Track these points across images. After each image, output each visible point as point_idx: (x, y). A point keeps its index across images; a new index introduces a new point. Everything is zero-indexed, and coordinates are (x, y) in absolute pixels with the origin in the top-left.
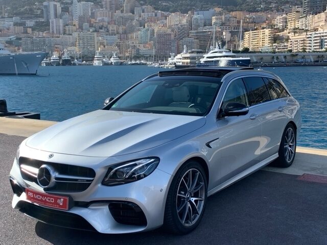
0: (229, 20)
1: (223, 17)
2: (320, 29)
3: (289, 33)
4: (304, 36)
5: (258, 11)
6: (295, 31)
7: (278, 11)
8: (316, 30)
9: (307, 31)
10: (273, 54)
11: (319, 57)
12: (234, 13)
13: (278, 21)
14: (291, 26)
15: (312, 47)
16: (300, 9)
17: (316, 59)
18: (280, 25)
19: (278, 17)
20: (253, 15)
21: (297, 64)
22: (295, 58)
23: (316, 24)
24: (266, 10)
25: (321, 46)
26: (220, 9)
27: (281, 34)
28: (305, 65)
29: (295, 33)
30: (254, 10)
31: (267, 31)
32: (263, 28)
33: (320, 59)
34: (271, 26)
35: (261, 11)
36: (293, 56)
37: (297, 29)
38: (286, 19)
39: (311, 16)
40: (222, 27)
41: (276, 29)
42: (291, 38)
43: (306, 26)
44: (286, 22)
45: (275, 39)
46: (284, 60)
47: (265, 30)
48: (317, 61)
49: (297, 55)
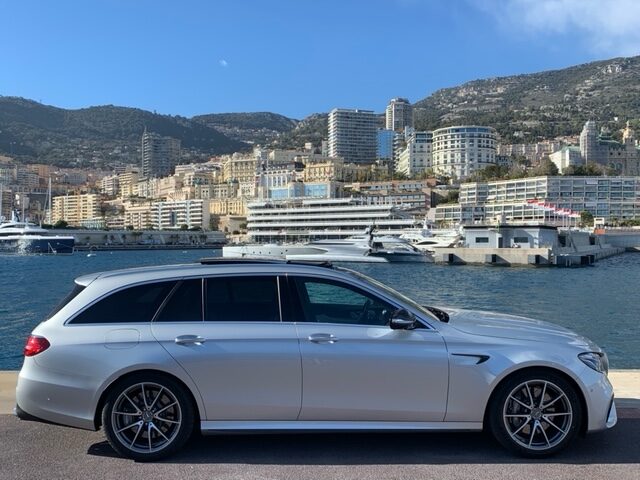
0: (25, 177)
1: (15, 171)
2: (168, 199)
3: (124, 202)
4: (148, 208)
5: (72, 167)
6: (134, 199)
7: (103, 168)
8: (163, 199)
9: (151, 200)
10: (106, 232)
11: (172, 237)
12: (33, 166)
13: (106, 183)
14: (125, 191)
15: (161, 223)
16: (136, 169)
17: (168, 241)
18: (110, 190)
19: (106, 178)
20: (65, 172)
21: (141, 247)
22: (139, 239)
23: (163, 192)
24: (85, 166)
25: (173, 222)
26: (10, 159)
27: (112, 202)
28: (153, 249)
29: (133, 202)
30: (66, 165)
31: (90, 198)
32: (83, 193)
33: (174, 240)
34: (96, 190)
35: (77, 166)
36: (135, 234)
37: (135, 196)
38: (117, 181)
39: (155, 180)
40: (14, 186)
41: (103, 195)
42: (127, 208)
43: (149, 194)
44: (118, 186)
45: (103, 210)
46: (122, 241)
47: (86, 195)
48: (171, 244)
49: (141, 234)
